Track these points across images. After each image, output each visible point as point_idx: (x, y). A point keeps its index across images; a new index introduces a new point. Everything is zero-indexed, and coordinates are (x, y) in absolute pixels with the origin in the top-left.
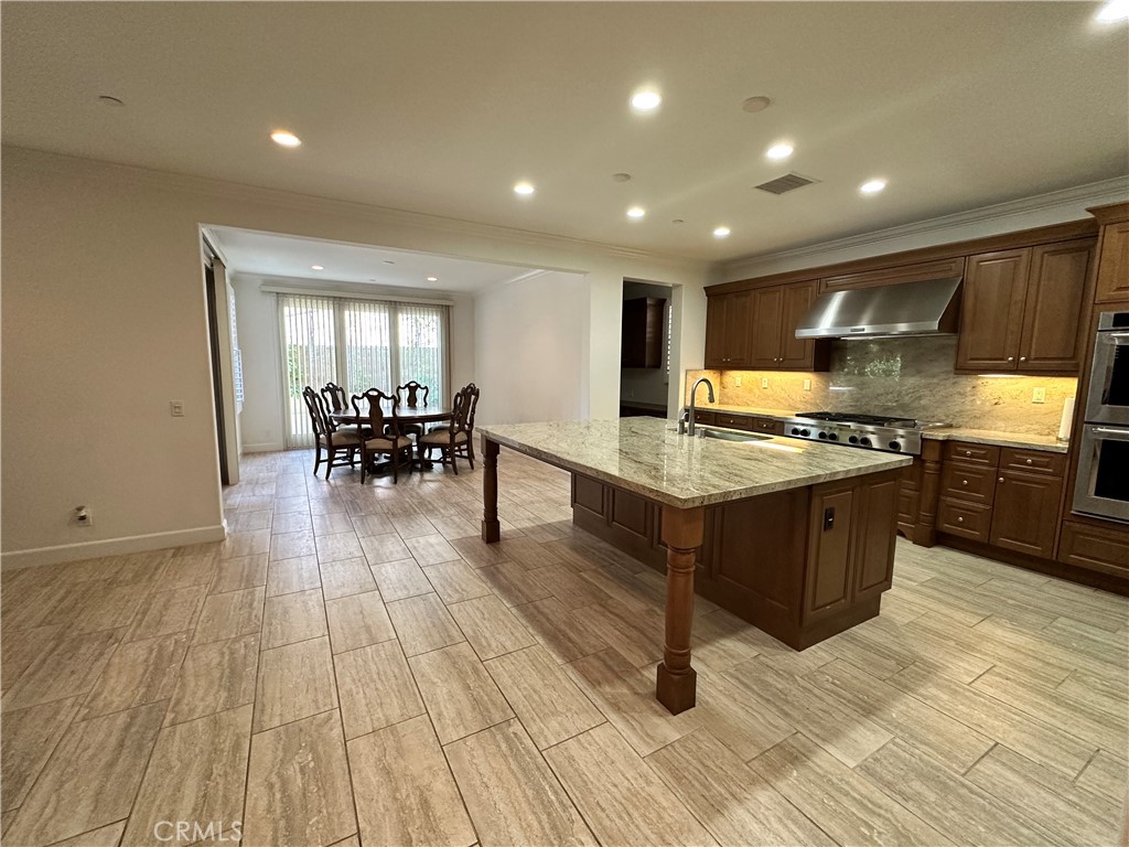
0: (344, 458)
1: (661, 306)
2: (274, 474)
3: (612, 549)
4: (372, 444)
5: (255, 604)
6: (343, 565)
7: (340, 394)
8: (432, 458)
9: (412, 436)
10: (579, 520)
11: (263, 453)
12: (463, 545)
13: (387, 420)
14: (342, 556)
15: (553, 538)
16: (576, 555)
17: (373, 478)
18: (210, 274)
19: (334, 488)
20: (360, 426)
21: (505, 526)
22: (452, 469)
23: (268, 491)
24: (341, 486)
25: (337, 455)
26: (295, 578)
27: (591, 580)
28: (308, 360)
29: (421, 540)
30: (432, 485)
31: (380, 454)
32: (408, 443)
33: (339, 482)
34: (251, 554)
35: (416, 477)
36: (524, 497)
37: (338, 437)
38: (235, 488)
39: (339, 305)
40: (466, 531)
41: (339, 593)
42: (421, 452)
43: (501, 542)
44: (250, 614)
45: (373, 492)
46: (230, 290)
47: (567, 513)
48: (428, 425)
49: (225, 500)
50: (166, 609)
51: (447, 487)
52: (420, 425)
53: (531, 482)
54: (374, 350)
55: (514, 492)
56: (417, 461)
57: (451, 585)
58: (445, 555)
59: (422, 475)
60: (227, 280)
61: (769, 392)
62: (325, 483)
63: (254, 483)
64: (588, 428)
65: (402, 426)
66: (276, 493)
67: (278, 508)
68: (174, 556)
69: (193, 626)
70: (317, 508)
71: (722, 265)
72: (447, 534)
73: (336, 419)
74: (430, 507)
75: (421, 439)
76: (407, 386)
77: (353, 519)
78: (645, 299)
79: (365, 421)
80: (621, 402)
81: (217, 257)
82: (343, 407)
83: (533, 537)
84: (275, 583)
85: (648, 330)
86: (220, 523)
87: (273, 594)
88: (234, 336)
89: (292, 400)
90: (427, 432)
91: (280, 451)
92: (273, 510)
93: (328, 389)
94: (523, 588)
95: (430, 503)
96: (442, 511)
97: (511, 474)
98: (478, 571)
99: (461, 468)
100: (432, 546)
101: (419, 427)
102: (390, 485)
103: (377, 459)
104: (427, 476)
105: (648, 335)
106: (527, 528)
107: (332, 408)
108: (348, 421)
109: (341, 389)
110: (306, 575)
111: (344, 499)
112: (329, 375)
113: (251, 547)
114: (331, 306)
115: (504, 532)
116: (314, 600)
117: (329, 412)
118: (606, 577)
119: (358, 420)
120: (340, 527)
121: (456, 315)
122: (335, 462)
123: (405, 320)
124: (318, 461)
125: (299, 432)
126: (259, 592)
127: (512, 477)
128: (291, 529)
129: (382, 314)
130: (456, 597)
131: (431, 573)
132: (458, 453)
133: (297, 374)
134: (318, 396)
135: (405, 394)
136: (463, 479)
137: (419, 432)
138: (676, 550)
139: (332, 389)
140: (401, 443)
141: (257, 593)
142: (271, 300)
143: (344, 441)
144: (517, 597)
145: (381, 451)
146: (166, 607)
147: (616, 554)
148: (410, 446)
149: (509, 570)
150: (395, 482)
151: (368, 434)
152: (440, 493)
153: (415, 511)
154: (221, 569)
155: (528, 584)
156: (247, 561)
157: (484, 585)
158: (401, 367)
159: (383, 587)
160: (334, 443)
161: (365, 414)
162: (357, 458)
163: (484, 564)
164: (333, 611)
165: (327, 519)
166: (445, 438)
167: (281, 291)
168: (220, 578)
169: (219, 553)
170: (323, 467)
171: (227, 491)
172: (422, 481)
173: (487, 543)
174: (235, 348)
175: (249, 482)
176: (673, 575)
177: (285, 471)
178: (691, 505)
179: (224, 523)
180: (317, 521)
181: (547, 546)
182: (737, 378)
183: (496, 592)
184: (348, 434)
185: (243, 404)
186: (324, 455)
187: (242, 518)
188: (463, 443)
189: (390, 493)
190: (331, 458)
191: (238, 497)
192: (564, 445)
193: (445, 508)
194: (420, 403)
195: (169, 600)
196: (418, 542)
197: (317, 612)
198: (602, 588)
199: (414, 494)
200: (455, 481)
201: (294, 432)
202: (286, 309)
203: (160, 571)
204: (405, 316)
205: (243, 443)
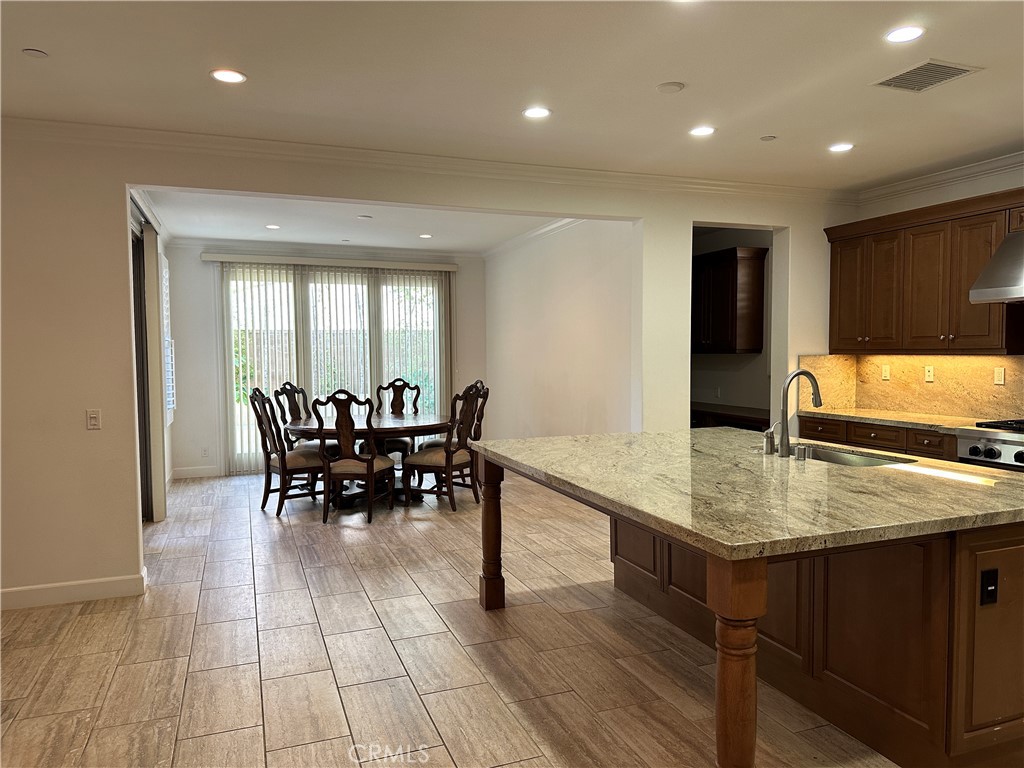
0: (302, 487)
1: (760, 258)
2: (210, 508)
3: (669, 626)
4: (340, 466)
5: (175, 679)
6: (289, 634)
7: (299, 398)
8: (423, 488)
9: (397, 456)
10: (623, 582)
11: (198, 480)
12: (453, 612)
13: (360, 434)
14: (289, 622)
15: (584, 607)
16: (613, 633)
17: (339, 515)
18: (138, 244)
19: (285, 528)
20: (323, 442)
21: (513, 586)
22: (449, 504)
23: (202, 530)
24: (295, 526)
25: (294, 483)
26: (227, 649)
27: (630, 670)
28: (259, 350)
29: (396, 602)
30: (421, 526)
31: (352, 481)
32: (388, 465)
33: (294, 521)
34: (174, 614)
35: (399, 514)
36: (547, 545)
37: (293, 458)
38: (160, 526)
39: (302, 275)
40: (458, 592)
41: (281, 671)
42: (406, 478)
43: (506, 609)
44: (168, 694)
45: (338, 535)
46: (164, 262)
47: (604, 572)
48: (420, 440)
49: (147, 541)
50: (70, 680)
51: (440, 528)
52: (407, 439)
53: (560, 524)
54: (347, 337)
55: (534, 537)
56: (399, 491)
57: (429, 667)
58: (427, 625)
59: (407, 511)
60: (160, 249)
61: (936, 387)
62: (276, 521)
63: (184, 519)
64: (630, 444)
65: (381, 441)
66: (212, 535)
67: (212, 553)
68: (81, 613)
69: (98, 704)
70: (262, 555)
71: (854, 194)
72: (433, 595)
73: (294, 432)
74: (414, 556)
75: (406, 460)
76: (392, 385)
77: (307, 571)
78: (734, 251)
79: (330, 434)
80: (692, 404)
81: (147, 222)
82: (303, 415)
83: (553, 603)
84: (201, 654)
85: (740, 295)
86: (138, 571)
87: (197, 668)
88: (166, 322)
89: (237, 406)
90: (416, 450)
91: (220, 477)
92: (206, 559)
93: (284, 391)
94: (530, 676)
95: (413, 551)
96: (430, 563)
97: (532, 511)
98: (468, 649)
99: (462, 501)
100: (410, 611)
101: (405, 443)
102: (362, 525)
103: (347, 488)
104: (415, 513)
105: (740, 304)
106: (546, 591)
107: (289, 418)
108: (308, 435)
109: (302, 391)
110: (240, 645)
111: (299, 544)
112: (286, 373)
113: (176, 605)
114: (291, 278)
115: (512, 596)
116: (248, 679)
117: (285, 422)
118: (654, 668)
119: (321, 433)
120: (290, 583)
121: (461, 285)
122: (291, 492)
123: (389, 292)
124: (268, 491)
125: (246, 451)
126: (181, 663)
127: (532, 516)
128: (227, 584)
129: (359, 287)
130: (435, 683)
131: (405, 651)
132: (460, 480)
133: (245, 371)
134: (269, 401)
135: (388, 396)
136: (462, 517)
137: (405, 449)
138: (726, 622)
139: (289, 391)
140: (379, 465)
141: (178, 665)
142: (213, 273)
143: (302, 463)
144: (521, 689)
145: (353, 477)
146: (69, 677)
147: (673, 634)
148: (392, 470)
149: (516, 650)
150: (369, 521)
151: (335, 453)
152: (429, 537)
153: (392, 562)
154: (137, 632)
155: (540, 671)
156: (168, 622)
157: (475, 670)
158: (385, 359)
159: (339, 666)
160: (289, 466)
161: (330, 424)
162: (320, 486)
163: (479, 640)
164: (271, 694)
165: (274, 572)
166: (439, 458)
167: (229, 259)
168: (134, 645)
169: (135, 611)
170: (274, 498)
171: (150, 530)
172: (407, 519)
173: (486, 610)
174: (167, 337)
175: (179, 518)
176: (723, 658)
177: (225, 503)
178: (742, 556)
179: (144, 572)
180: (260, 573)
181: (573, 617)
182: (884, 366)
183: (492, 680)
184: (308, 454)
185: (175, 412)
186: (276, 483)
187: (167, 567)
188: (465, 465)
189: (363, 536)
190: (285, 487)
191: (164, 538)
192: (585, 469)
193: (433, 558)
194: (408, 409)
195: (73, 669)
196: (392, 606)
197: (251, 695)
198: (647, 683)
199: (394, 539)
200: (451, 520)
201: (238, 451)
202: (233, 284)
203: (65, 631)
204: (390, 288)
205: (174, 465)
